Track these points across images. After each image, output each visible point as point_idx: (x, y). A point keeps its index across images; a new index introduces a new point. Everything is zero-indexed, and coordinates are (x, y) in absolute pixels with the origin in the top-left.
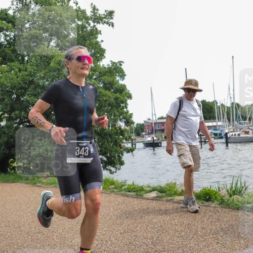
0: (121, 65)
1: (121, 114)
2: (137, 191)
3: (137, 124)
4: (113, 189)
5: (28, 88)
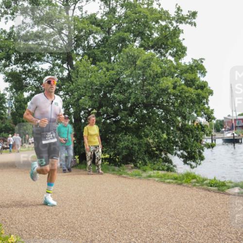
0: (202, 62)
1: (202, 110)
2: (219, 186)
3: (217, 121)
4: (195, 182)
5: (114, 86)
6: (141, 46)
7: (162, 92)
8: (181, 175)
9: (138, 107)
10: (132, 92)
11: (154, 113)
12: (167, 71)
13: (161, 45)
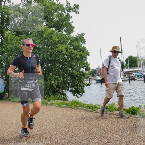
0: (83, 36)
1: (83, 64)
2: (92, 108)
3: (92, 70)
4: (79, 106)
6: (47, 25)
7: (59, 53)
9: (45, 62)
12: (62, 41)
13: (58, 25)
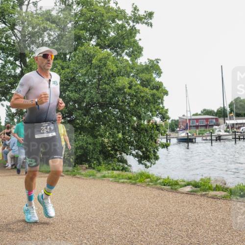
0: (158, 62)
1: (157, 110)
2: (172, 185)
3: (172, 120)
4: (149, 182)
5: (69, 85)
6: (98, 45)
7: (118, 91)
8: (135, 175)
9: (94, 107)
10: (87, 91)
11: (110, 112)
12: (123, 70)
13: (116, 45)
